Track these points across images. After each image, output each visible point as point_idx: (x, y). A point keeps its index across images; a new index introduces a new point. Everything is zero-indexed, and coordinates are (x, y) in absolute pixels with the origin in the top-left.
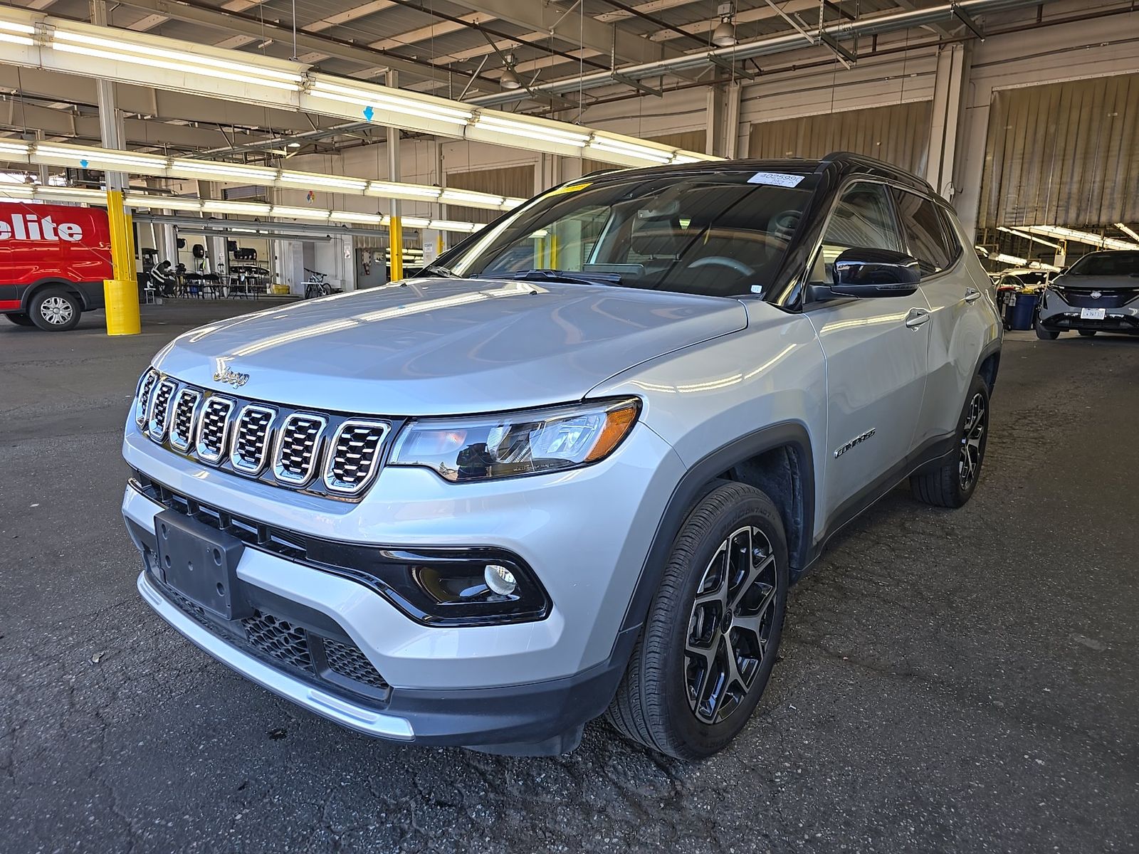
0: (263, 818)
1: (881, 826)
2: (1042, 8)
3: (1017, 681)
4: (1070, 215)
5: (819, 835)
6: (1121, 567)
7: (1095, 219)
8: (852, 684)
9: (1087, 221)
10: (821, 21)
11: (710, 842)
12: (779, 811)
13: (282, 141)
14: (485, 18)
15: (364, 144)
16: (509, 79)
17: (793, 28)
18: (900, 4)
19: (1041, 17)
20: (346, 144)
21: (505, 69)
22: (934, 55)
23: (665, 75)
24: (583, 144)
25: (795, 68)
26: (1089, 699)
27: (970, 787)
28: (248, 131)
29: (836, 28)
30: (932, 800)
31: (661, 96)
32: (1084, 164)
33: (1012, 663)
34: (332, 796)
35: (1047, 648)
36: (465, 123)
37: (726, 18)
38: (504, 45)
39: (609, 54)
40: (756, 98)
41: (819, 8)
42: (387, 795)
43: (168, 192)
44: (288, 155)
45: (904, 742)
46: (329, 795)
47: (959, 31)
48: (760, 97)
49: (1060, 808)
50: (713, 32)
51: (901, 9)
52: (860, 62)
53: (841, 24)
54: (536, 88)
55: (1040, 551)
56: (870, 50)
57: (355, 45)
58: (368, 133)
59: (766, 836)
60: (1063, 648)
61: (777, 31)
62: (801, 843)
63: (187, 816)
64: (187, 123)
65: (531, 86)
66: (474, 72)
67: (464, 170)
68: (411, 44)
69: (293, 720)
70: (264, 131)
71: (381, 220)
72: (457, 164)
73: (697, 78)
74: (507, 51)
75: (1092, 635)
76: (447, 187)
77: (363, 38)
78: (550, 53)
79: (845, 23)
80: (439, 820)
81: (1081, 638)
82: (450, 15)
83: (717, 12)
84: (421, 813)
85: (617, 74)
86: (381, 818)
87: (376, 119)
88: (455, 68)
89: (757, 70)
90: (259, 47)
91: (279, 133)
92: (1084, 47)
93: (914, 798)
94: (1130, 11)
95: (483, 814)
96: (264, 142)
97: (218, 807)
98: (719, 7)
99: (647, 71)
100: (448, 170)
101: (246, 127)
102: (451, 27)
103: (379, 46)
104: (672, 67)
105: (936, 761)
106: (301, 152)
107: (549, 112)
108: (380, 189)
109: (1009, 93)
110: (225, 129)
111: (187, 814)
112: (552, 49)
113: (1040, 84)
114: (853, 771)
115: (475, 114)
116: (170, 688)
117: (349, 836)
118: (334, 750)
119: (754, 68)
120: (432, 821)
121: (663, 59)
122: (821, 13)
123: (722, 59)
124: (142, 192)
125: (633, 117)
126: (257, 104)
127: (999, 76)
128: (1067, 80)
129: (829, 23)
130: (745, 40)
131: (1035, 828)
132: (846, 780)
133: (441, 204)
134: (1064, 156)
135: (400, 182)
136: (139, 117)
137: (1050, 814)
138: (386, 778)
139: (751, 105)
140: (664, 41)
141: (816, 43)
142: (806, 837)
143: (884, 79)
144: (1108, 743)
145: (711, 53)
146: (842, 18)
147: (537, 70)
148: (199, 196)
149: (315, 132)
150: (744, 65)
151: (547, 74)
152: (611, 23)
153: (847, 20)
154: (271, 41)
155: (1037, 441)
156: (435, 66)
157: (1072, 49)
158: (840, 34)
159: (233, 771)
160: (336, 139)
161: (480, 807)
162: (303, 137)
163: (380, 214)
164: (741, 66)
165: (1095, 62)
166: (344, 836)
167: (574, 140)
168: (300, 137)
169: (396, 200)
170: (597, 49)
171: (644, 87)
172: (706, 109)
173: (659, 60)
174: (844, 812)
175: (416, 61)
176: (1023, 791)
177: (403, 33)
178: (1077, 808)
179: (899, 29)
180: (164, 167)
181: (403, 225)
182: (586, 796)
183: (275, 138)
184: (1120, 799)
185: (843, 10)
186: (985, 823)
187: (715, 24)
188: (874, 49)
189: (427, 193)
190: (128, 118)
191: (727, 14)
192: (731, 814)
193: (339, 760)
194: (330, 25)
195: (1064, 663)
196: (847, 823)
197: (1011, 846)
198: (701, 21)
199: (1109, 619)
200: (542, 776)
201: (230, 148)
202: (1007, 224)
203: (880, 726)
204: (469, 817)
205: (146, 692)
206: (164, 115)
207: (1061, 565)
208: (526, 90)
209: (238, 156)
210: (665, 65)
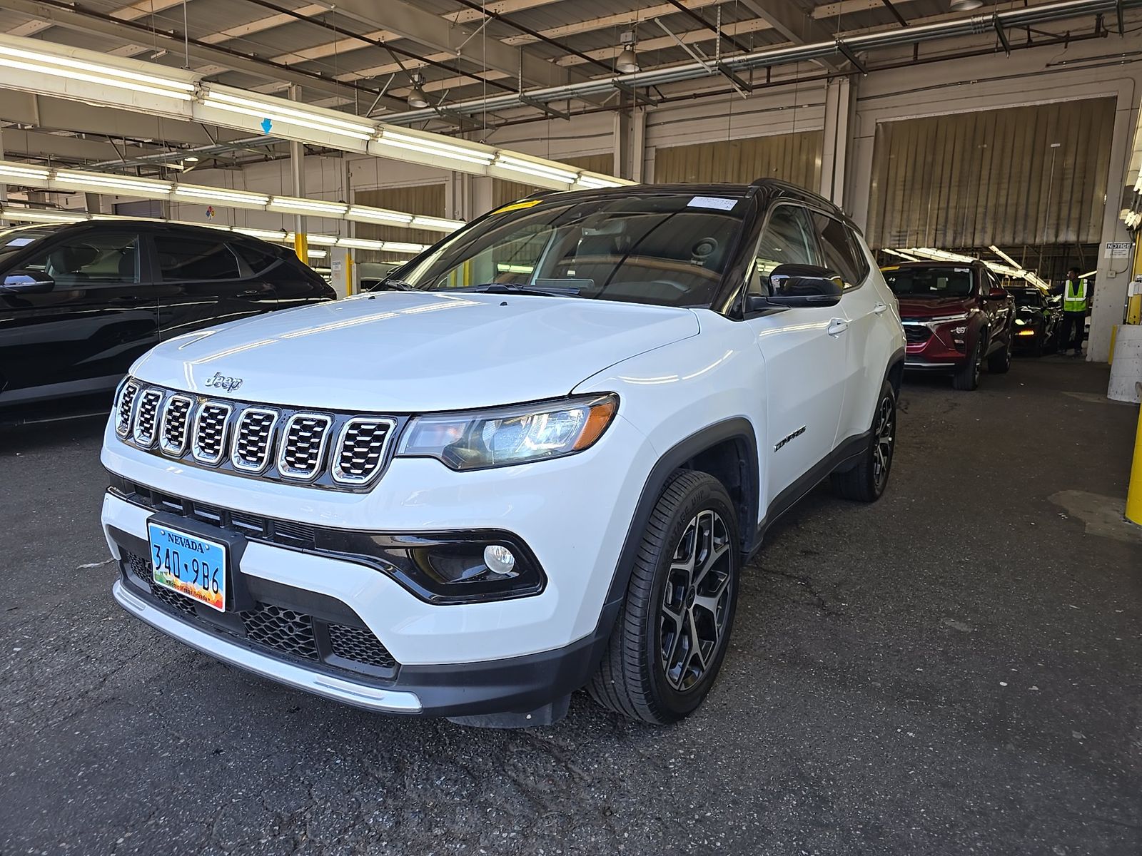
0: (147, 840)
1: (766, 801)
2: (917, 47)
3: (894, 663)
4: (947, 238)
5: (709, 814)
6: (988, 557)
7: (969, 242)
8: (744, 674)
9: (963, 244)
10: (718, 52)
11: (605, 829)
12: (671, 795)
13: (178, 155)
14: (390, 36)
15: (267, 159)
16: (417, 98)
17: (693, 58)
18: (790, 39)
19: (917, 55)
20: (248, 159)
21: (413, 88)
22: (823, 87)
23: (571, 98)
24: (488, 163)
25: (695, 96)
26: (957, 676)
27: (848, 760)
28: (141, 144)
29: (730, 60)
30: (813, 774)
31: (569, 119)
32: (959, 192)
33: (889, 647)
34: (222, 813)
35: (921, 632)
36: (368, 138)
37: (629, 46)
38: (410, 64)
39: (517, 77)
40: (660, 124)
41: (716, 39)
42: (280, 809)
43: (53, 206)
44: (185, 169)
45: (790, 723)
46: (219, 813)
47: (845, 66)
48: (664, 123)
49: (928, 774)
50: (616, 59)
51: (791, 43)
52: (755, 92)
53: (736, 56)
54: (444, 107)
55: (919, 545)
56: (765, 81)
57: (255, 59)
58: (271, 149)
59: (659, 819)
60: (935, 631)
61: (678, 61)
62: (691, 822)
63: (64, 844)
64: (73, 134)
65: (440, 106)
66: (381, 90)
67: (372, 187)
68: (314, 60)
69: (182, 741)
70: (157, 144)
71: (286, 237)
72: (367, 181)
73: (603, 103)
74: (415, 70)
75: (960, 618)
76: (356, 204)
77: (263, 52)
78: (457, 74)
79: (740, 55)
80: (335, 829)
81: (950, 622)
82: (355, 33)
83: (620, 39)
84: (316, 823)
85: (525, 96)
86: (274, 831)
87: (275, 131)
88: (361, 85)
89: (660, 97)
90: (152, 57)
91: (174, 147)
92: (956, 84)
93: (797, 774)
94: (994, 52)
95: (381, 820)
96: (158, 156)
97: (98, 833)
98: (622, 35)
99: (554, 95)
100: (356, 188)
101: (139, 139)
102: (356, 44)
103: (281, 60)
104: (578, 91)
105: (818, 740)
106: (198, 167)
107: (458, 132)
108: (282, 204)
109: (891, 125)
110: (115, 141)
111: (63, 842)
112: (460, 70)
113: (918, 117)
114: (742, 753)
115: (378, 130)
116: (46, 716)
117: (239, 851)
118: (225, 768)
119: (657, 96)
120: (327, 830)
121: (570, 83)
122: (718, 44)
123: (625, 85)
124: (23, 206)
125: (542, 139)
126: (147, 113)
127: (881, 109)
128: (942, 114)
129: (726, 55)
130: (648, 68)
131: (904, 794)
132: (735, 762)
133: (349, 222)
134: (941, 183)
135: (305, 198)
136: (19, 127)
137: (919, 781)
138: (280, 792)
139: (655, 131)
140: (570, 66)
141: (714, 72)
142: (697, 817)
143: (778, 109)
144: (971, 715)
145: (615, 79)
146: (739, 50)
147: (446, 90)
148: (87, 210)
149: (214, 146)
150: (648, 92)
151: (456, 94)
152: (518, 46)
153: (742, 52)
154: (164, 52)
155: (918, 446)
156: (339, 82)
157: (945, 85)
158: (735, 65)
159: (115, 796)
160: (236, 154)
161: (377, 813)
162: (201, 151)
163: (284, 231)
164: (645, 93)
165: (966, 98)
166: (234, 852)
167: (479, 158)
168: (198, 151)
169: (302, 216)
170: (503, 70)
171: (552, 111)
172: (612, 133)
173: (566, 85)
174: (732, 792)
175: (321, 77)
176: (895, 761)
177: (306, 49)
178: (942, 773)
179: (790, 62)
180: (46, 178)
181: (308, 243)
182: (485, 795)
183: (171, 151)
184: (980, 764)
185: (738, 42)
186: (861, 793)
187: (618, 51)
188: (768, 80)
189: (334, 209)
190: (7, 127)
191: (630, 42)
192: (627, 801)
193: (230, 777)
194: (228, 38)
195: (935, 645)
196: (734, 802)
197: (883, 812)
198: (605, 48)
199: (976, 604)
200: (442, 779)
201: (121, 161)
202: (892, 246)
203: (769, 710)
204: (366, 824)
205: (19, 722)
206: (46, 124)
207: (936, 557)
208: (434, 109)
209: (130, 170)
210: (571, 90)
